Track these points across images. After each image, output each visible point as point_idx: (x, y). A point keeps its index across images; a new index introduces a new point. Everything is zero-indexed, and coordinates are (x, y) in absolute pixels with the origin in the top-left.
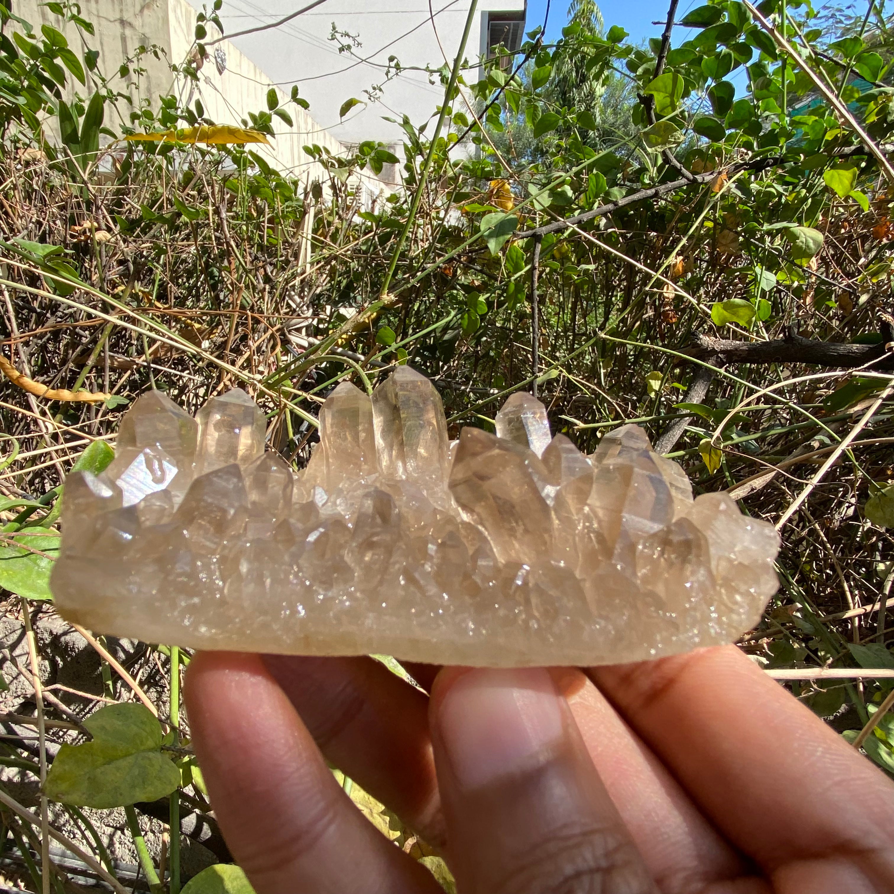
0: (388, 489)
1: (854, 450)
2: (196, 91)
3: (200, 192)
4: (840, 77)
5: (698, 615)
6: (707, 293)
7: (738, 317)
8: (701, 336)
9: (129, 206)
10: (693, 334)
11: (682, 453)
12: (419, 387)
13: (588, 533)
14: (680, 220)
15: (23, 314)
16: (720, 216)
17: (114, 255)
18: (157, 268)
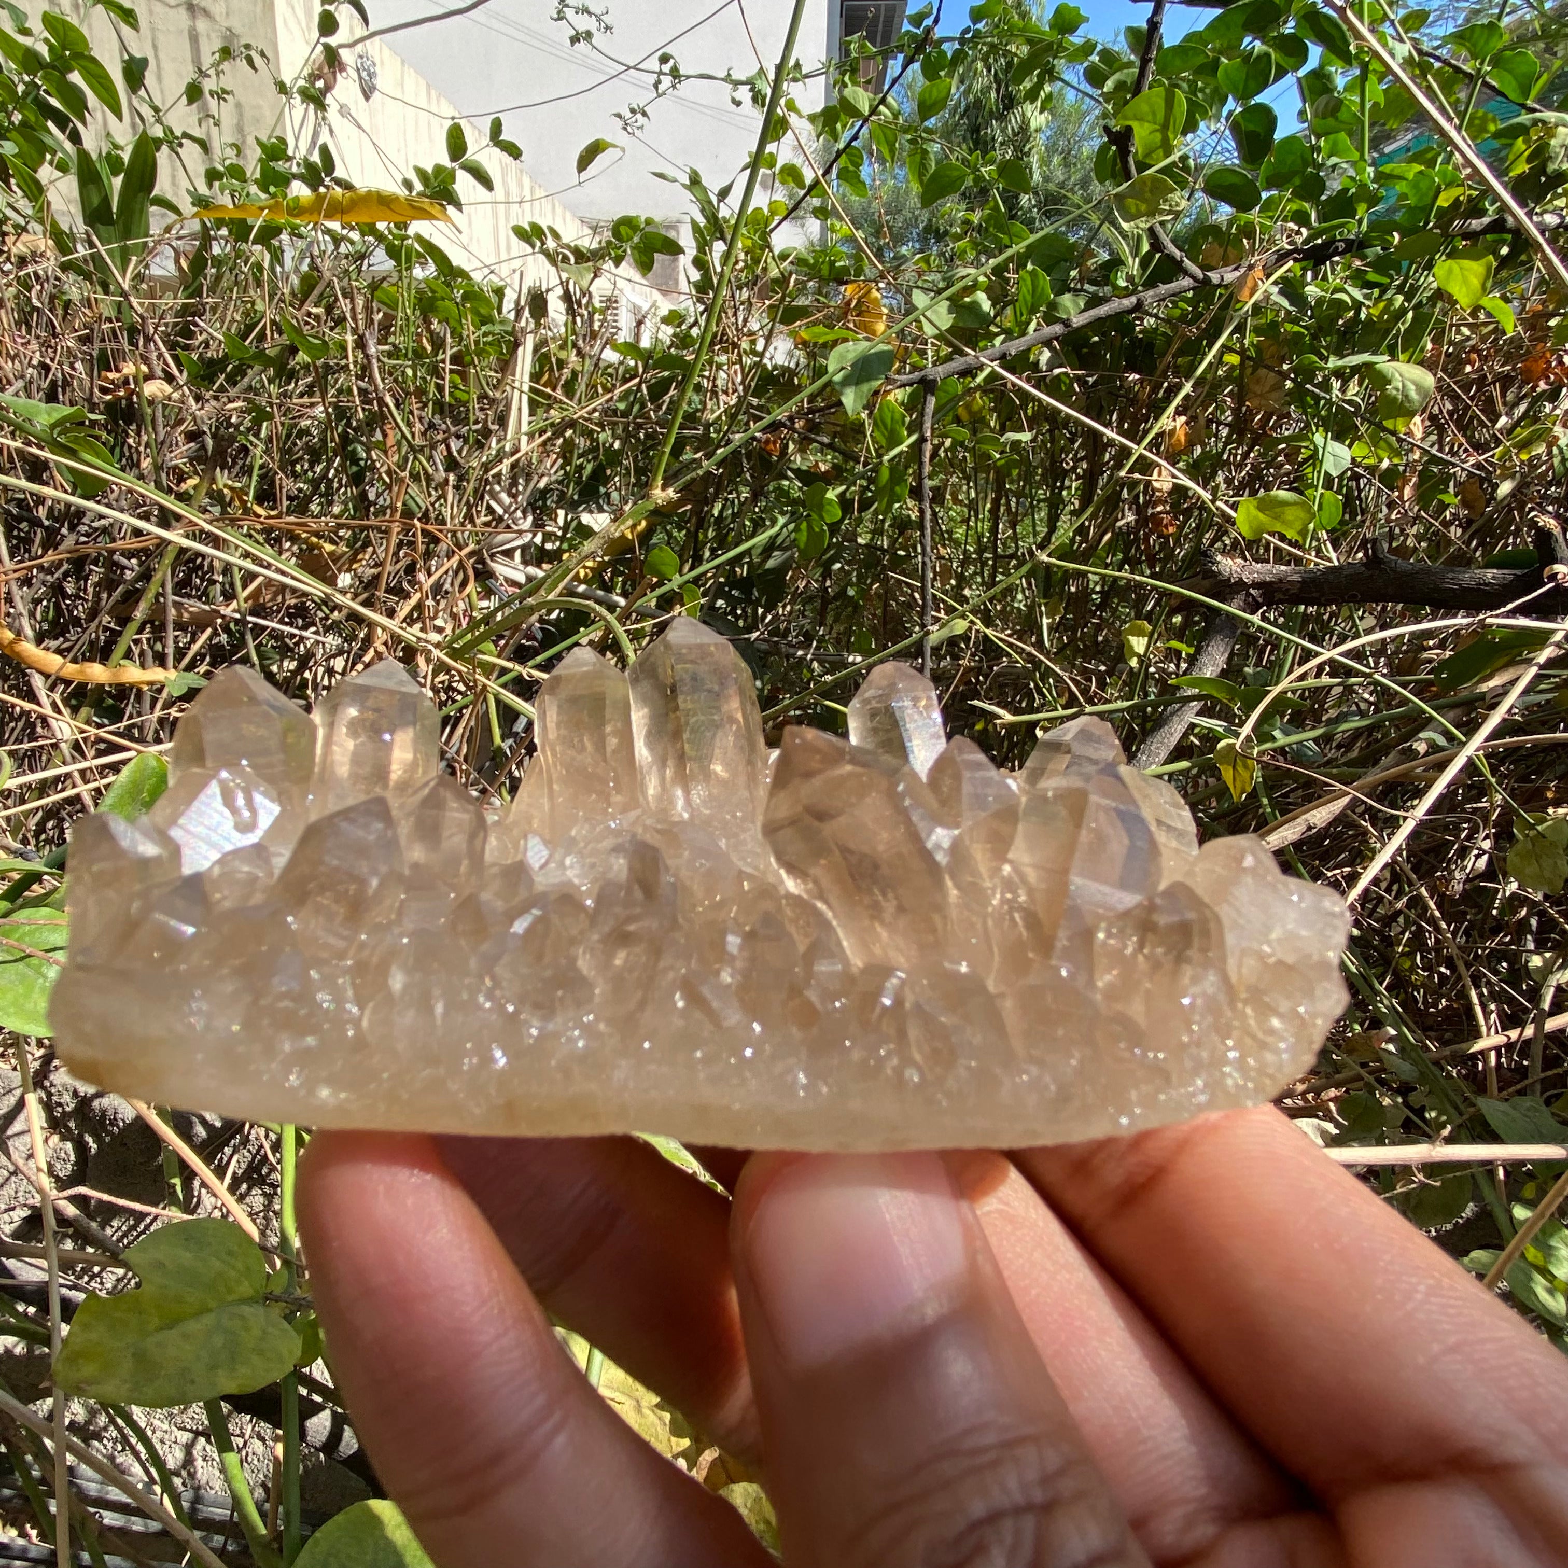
0: (658, 837)
1: (1487, 756)
2: (325, 131)
3: (329, 309)
4: (1463, 96)
5: (1205, 1054)
6: (1229, 481)
7: (1284, 522)
8: (1219, 558)
9: (205, 335)
10: (1205, 554)
11: (1184, 764)
12: (711, 654)
13: (1011, 910)
14: (1181, 352)
15: (20, 530)
16: (1252, 343)
17: (180, 422)
18: (256, 446)
